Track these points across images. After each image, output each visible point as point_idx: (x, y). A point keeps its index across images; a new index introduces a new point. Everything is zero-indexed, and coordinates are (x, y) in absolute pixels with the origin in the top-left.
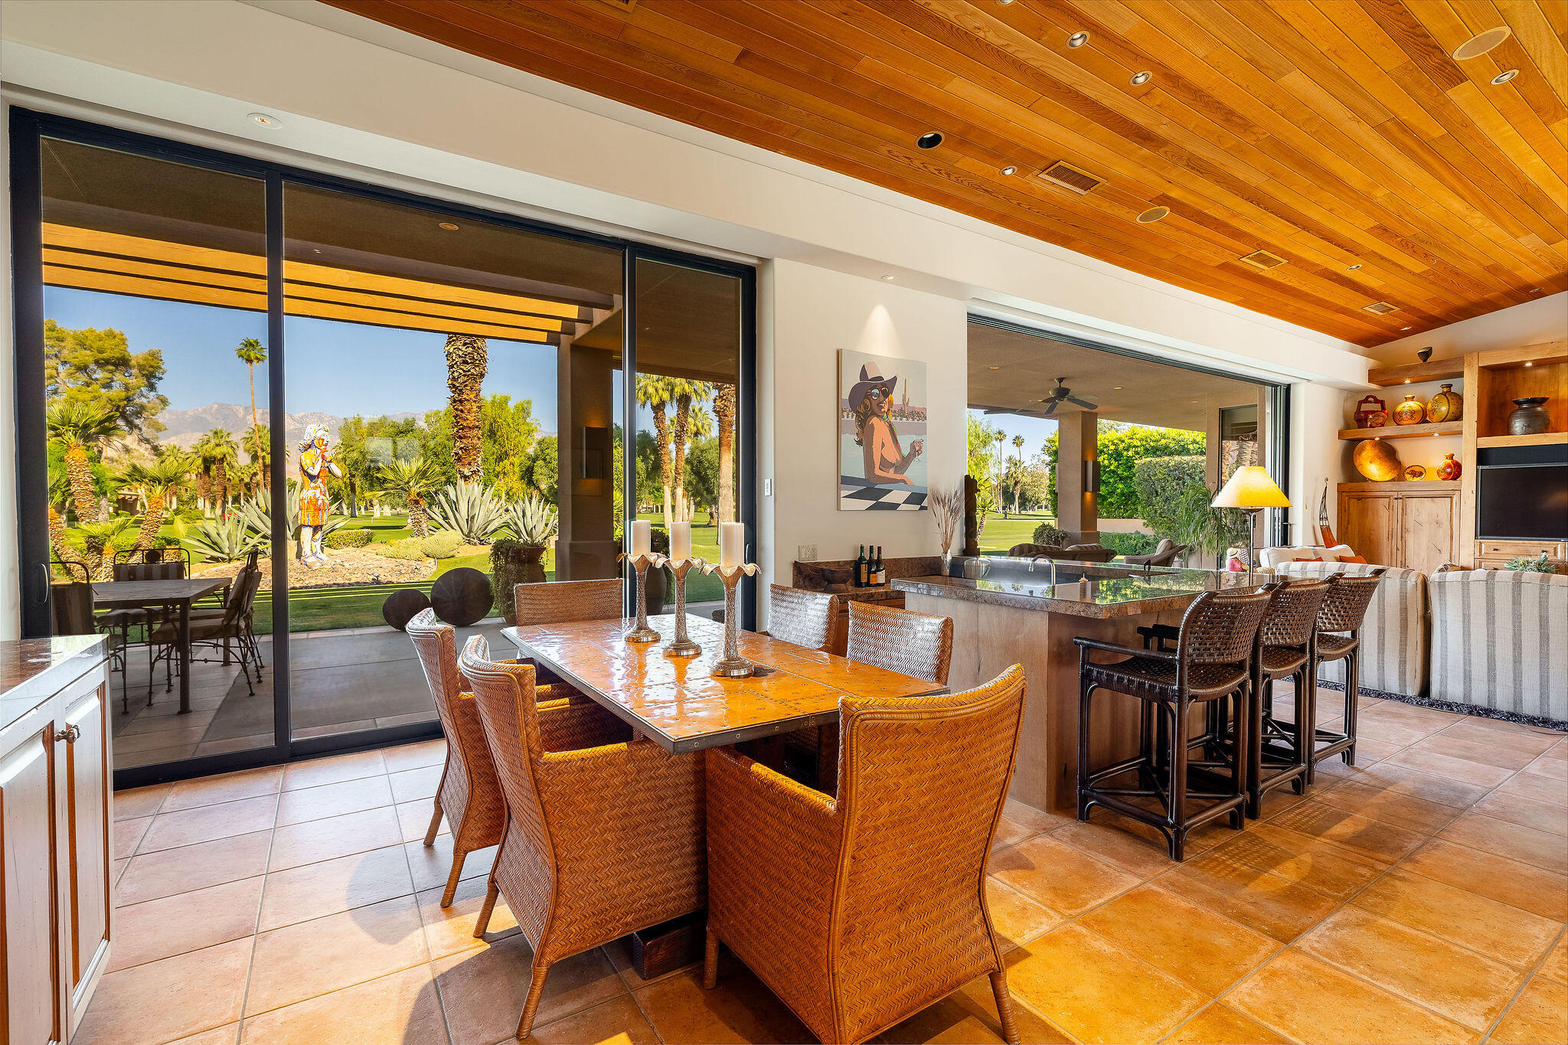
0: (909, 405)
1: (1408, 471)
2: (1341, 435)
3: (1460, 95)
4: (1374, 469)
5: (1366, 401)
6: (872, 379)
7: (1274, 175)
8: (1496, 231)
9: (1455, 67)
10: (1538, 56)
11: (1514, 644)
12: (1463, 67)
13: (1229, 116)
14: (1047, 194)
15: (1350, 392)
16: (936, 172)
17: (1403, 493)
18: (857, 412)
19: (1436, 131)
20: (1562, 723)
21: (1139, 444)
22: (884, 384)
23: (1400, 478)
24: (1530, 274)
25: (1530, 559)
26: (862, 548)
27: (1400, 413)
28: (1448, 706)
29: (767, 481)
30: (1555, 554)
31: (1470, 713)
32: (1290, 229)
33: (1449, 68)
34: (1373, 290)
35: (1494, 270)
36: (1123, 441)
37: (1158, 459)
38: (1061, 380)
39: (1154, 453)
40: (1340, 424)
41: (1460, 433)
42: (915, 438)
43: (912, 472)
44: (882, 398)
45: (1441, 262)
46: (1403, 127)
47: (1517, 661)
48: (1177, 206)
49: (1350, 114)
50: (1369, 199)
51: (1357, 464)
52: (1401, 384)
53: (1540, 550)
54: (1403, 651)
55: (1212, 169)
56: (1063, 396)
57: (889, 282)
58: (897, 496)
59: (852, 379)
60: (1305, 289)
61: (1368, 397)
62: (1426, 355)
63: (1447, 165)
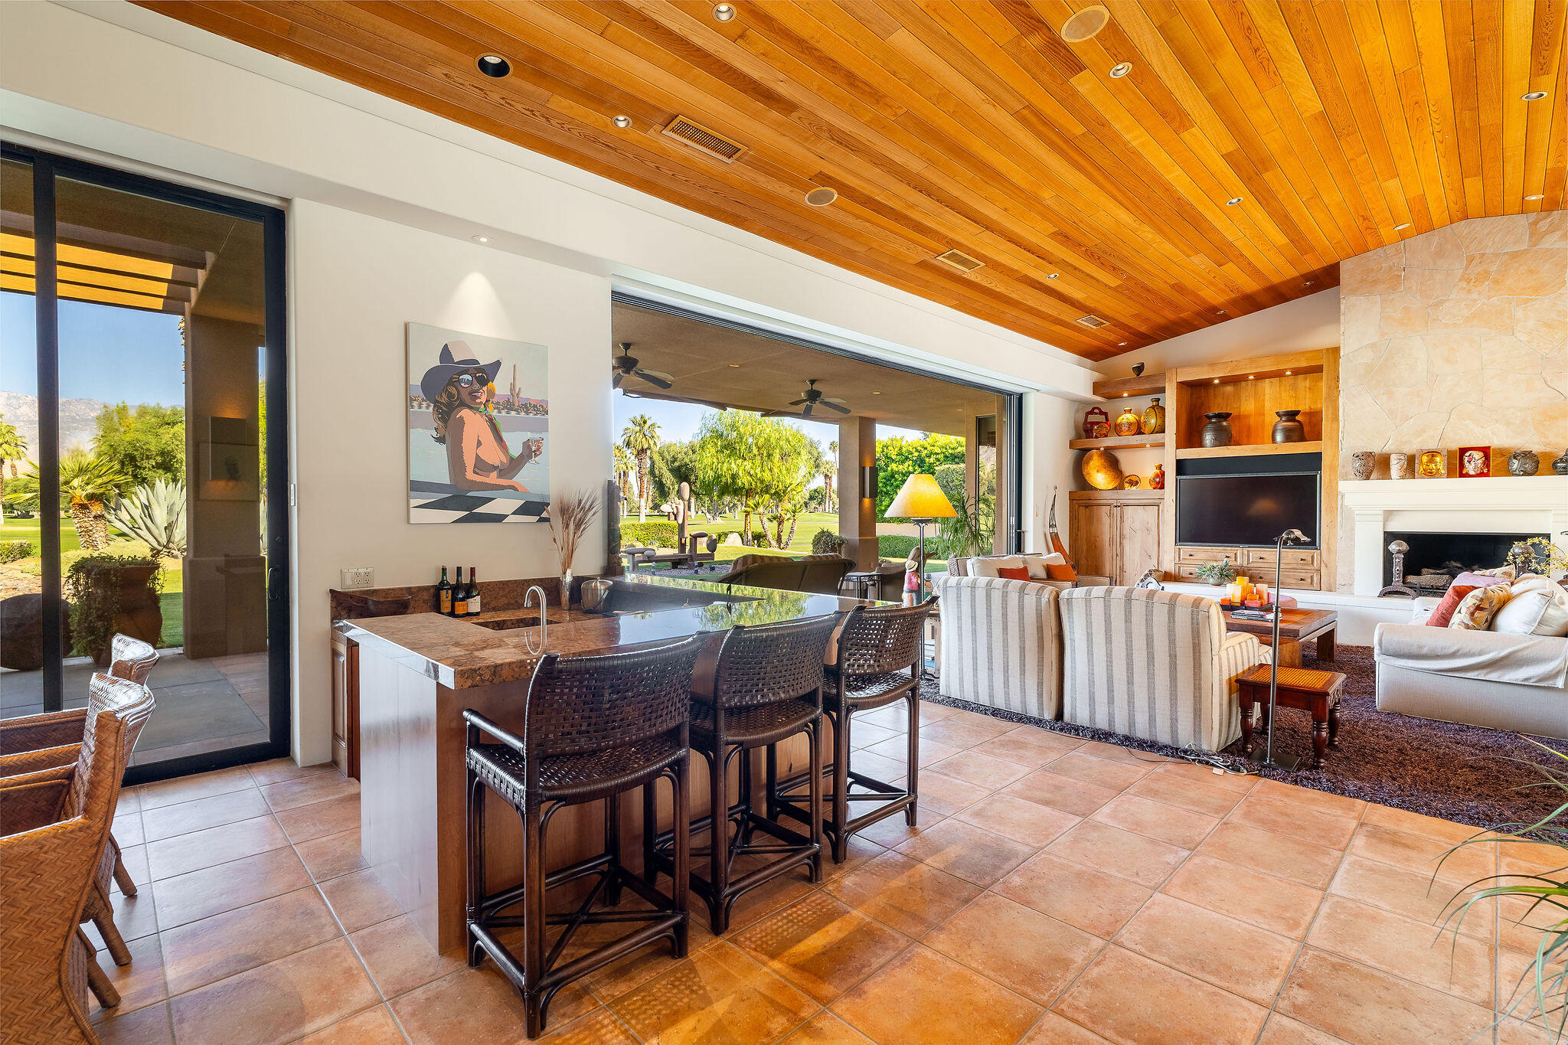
0: (521, 395)
1: (1127, 480)
2: (1072, 445)
3: (1083, 84)
4: (1100, 478)
5: (1092, 412)
6: (458, 363)
7: (932, 162)
8: (1167, 247)
9: (1068, 51)
10: (1145, 48)
11: (1128, 664)
12: (1078, 52)
13: (851, 79)
14: (686, 159)
15: (1078, 403)
16: (528, 113)
17: (1122, 502)
18: (436, 403)
19: (1078, 130)
20: (1166, 747)
21: (939, 452)
22: (481, 369)
23: (1120, 487)
24: (1214, 296)
25: (1215, 565)
26: (444, 570)
27: (1120, 425)
28: (1076, 730)
29: (292, 486)
30: (1236, 560)
31: (1093, 737)
32: (974, 228)
33: (1063, 51)
34: (1079, 303)
35: (1179, 288)
36: (926, 448)
37: (955, 466)
38: (813, 382)
39: (953, 460)
40: (1072, 434)
41: (1162, 445)
42: (529, 435)
43: (529, 478)
44: (477, 386)
45: (1130, 278)
46: (1037, 113)
47: (1130, 682)
48: (844, 189)
49: (983, 96)
50: (1038, 200)
51: (1085, 473)
52: (1121, 397)
53: (1224, 555)
54: (1040, 671)
55: (861, 147)
56: (815, 400)
57: (482, 244)
58: (502, 505)
59: (427, 360)
60: (1014, 296)
61: (1094, 408)
62: (1139, 369)
63: (1099, 168)
